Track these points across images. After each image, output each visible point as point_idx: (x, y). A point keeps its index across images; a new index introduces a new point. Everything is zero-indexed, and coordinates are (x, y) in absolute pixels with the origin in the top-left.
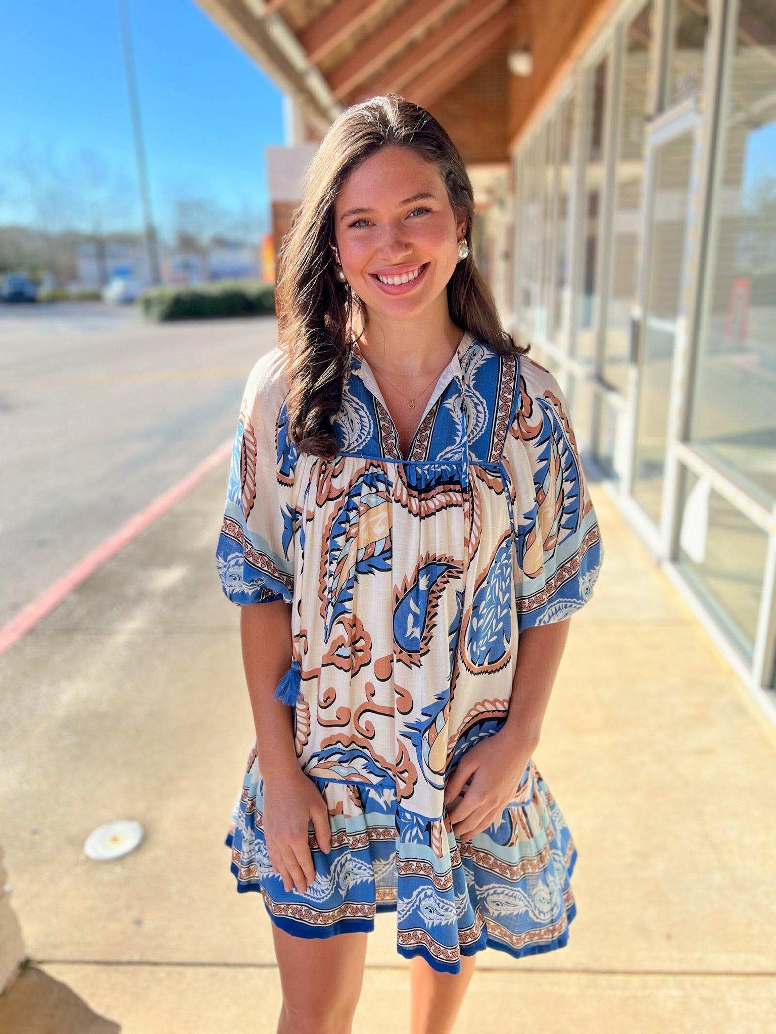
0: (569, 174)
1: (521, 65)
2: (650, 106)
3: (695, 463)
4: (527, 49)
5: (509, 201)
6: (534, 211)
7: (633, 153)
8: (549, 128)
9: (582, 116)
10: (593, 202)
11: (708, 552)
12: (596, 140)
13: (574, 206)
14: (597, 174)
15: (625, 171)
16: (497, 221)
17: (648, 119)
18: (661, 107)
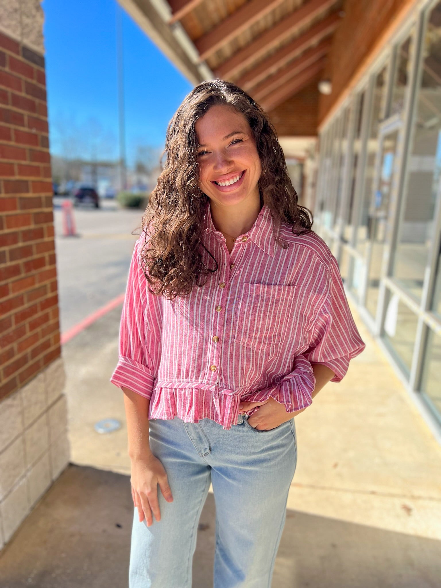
0: (345, 144)
1: (325, 88)
2: (382, 115)
3: (394, 288)
4: (329, 80)
5: (317, 157)
6: (328, 162)
7: (374, 135)
8: (337, 121)
9: (352, 117)
10: (355, 159)
11: (397, 332)
12: (358, 130)
13: (347, 161)
14: (358, 145)
16: (310, 166)
17: (380, 121)
18: (388, 115)
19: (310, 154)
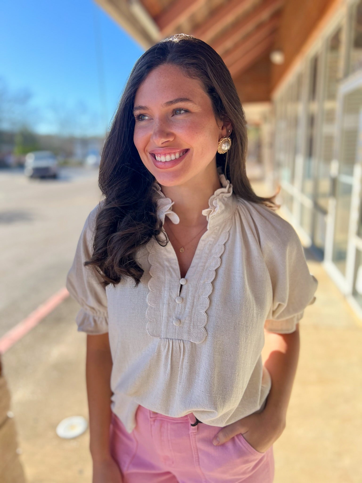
0: (300, 107)
1: (277, 57)
2: (340, 74)
5: (273, 120)
6: (283, 125)
7: (332, 96)
10: (312, 120)
12: (313, 92)
13: (303, 122)
14: (315, 107)
15: (328, 105)
16: (266, 129)
17: (338, 81)
18: (347, 74)
19: (265, 118)
